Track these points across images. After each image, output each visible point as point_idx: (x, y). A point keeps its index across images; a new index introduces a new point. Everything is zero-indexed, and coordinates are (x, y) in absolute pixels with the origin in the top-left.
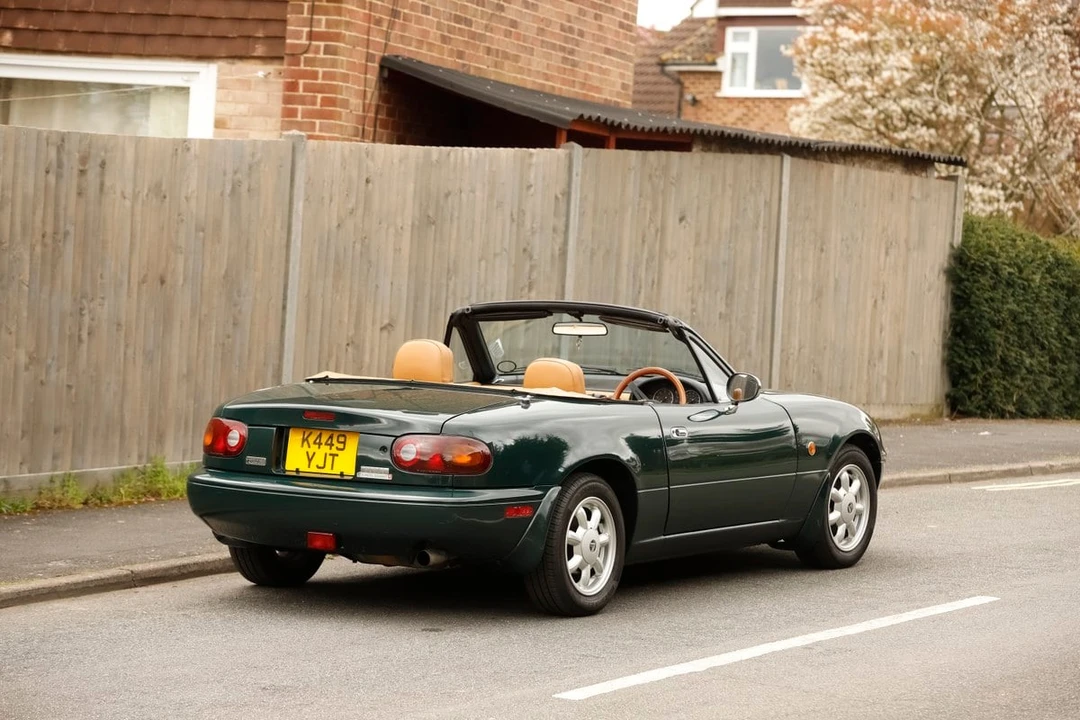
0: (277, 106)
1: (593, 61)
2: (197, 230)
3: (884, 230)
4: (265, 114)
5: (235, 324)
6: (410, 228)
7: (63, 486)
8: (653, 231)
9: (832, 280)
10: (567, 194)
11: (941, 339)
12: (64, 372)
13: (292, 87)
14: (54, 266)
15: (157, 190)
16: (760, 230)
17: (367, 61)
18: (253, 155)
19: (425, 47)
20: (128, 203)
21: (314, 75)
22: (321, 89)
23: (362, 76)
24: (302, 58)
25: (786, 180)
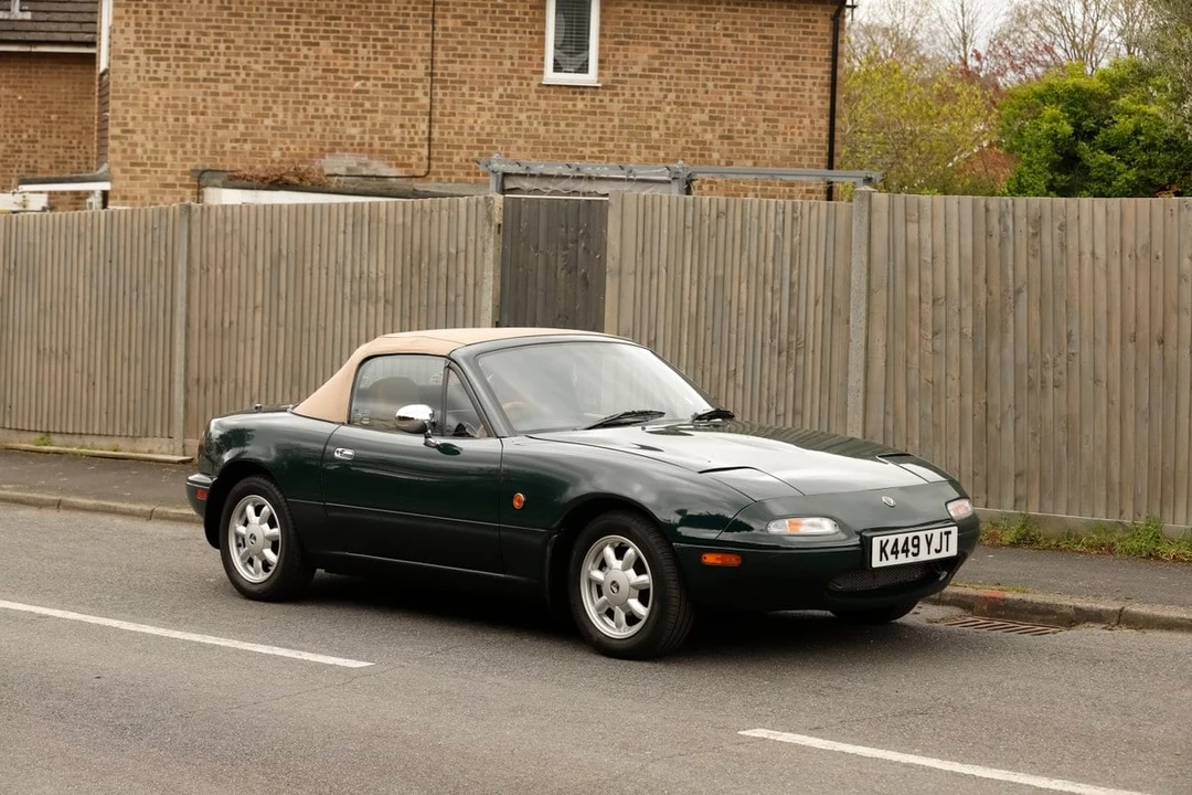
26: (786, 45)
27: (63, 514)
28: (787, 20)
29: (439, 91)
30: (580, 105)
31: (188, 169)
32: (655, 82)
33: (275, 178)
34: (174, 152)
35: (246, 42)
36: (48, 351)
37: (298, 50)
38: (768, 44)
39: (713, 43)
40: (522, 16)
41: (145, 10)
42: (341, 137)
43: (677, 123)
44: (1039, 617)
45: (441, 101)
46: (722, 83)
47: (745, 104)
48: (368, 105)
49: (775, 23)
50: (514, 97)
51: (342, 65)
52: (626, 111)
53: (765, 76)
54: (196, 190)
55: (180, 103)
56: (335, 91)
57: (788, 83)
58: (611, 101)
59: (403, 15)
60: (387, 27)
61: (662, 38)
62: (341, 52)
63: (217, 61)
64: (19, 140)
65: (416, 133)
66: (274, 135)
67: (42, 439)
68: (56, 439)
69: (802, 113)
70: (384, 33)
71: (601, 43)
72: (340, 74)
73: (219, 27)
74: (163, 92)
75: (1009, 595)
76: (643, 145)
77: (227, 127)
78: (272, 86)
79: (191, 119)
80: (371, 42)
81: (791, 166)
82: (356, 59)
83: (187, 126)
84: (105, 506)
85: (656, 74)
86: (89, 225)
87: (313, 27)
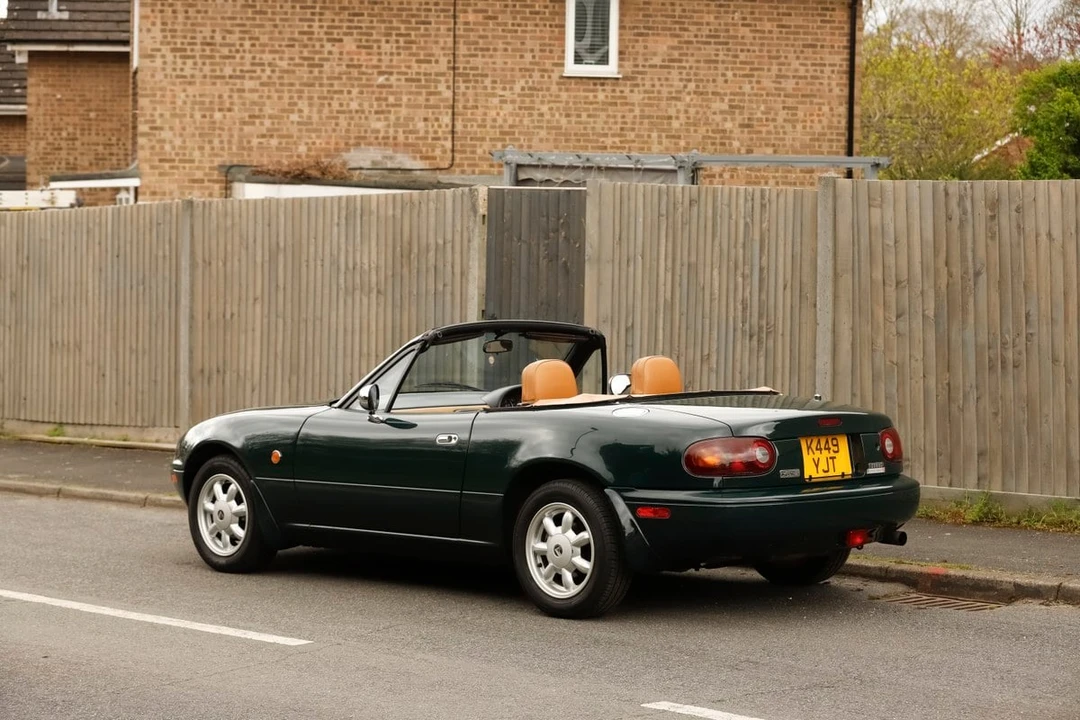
26: (805, 33)
27: (62, 502)
28: (805, 9)
29: (462, 86)
30: (601, 96)
31: (216, 164)
32: (675, 73)
33: (297, 172)
34: (201, 148)
35: (271, 39)
36: (60, 344)
37: (322, 46)
38: (787, 33)
39: (732, 33)
40: (542, 10)
41: (170, 9)
42: (366, 131)
43: (697, 113)
44: (981, 594)
45: (464, 94)
46: (742, 72)
47: (764, 92)
48: (391, 99)
49: (793, 12)
50: (535, 89)
51: (366, 60)
52: (646, 101)
53: (783, 64)
54: (224, 185)
55: (207, 100)
56: (359, 86)
57: (807, 71)
58: (632, 91)
59: (425, 10)
60: (410, 22)
61: (681, 29)
62: (365, 47)
63: (242, 58)
64: (58, 137)
65: (440, 126)
66: (300, 130)
67: (56, 430)
68: (69, 430)
69: (821, 101)
70: (407, 29)
71: (621, 35)
72: (364, 69)
73: (244, 25)
74: (190, 90)
75: (952, 572)
76: (664, 135)
77: (253, 123)
78: (297, 82)
79: (218, 116)
80: (394, 38)
81: (812, 153)
82: (379, 54)
83: (214, 123)
84: (102, 494)
85: (676, 64)
86: (97, 220)
87: (337, 24)
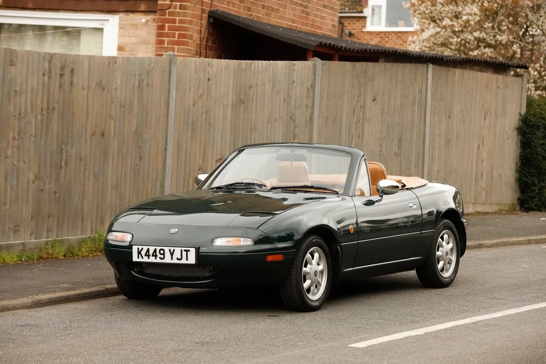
0: (153, 38)
1: (317, 12)
2: (120, 107)
3: (483, 105)
4: (145, 43)
5: (140, 158)
6: (231, 105)
7: (53, 247)
8: (359, 107)
9: (455, 134)
10: (313, 86)
11: (515, 166)
12: (53, 185)
13: (161, 28)
14: (47, 127)
15: (99, 84)
16: (416, 105)
17: (202, 13)
18: (149, 65)
19: (231, 5)
20: (85, 92)
21: (174, 21)
22: (178, 29)
23: (200, 21)
24: (167, 12)
25: (430, 77)
